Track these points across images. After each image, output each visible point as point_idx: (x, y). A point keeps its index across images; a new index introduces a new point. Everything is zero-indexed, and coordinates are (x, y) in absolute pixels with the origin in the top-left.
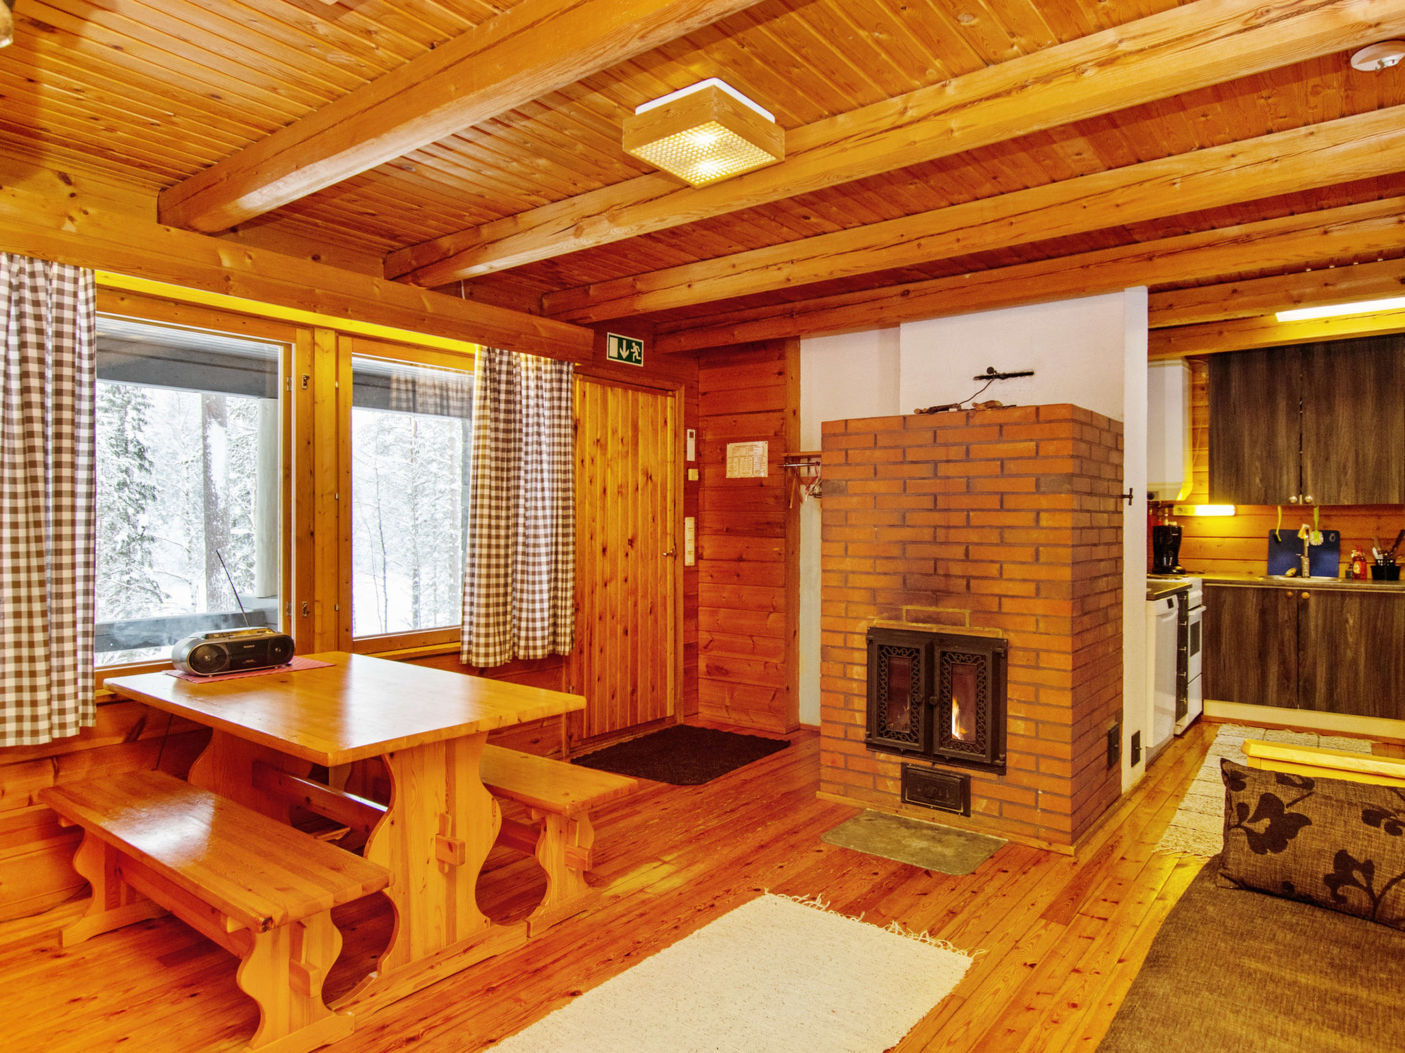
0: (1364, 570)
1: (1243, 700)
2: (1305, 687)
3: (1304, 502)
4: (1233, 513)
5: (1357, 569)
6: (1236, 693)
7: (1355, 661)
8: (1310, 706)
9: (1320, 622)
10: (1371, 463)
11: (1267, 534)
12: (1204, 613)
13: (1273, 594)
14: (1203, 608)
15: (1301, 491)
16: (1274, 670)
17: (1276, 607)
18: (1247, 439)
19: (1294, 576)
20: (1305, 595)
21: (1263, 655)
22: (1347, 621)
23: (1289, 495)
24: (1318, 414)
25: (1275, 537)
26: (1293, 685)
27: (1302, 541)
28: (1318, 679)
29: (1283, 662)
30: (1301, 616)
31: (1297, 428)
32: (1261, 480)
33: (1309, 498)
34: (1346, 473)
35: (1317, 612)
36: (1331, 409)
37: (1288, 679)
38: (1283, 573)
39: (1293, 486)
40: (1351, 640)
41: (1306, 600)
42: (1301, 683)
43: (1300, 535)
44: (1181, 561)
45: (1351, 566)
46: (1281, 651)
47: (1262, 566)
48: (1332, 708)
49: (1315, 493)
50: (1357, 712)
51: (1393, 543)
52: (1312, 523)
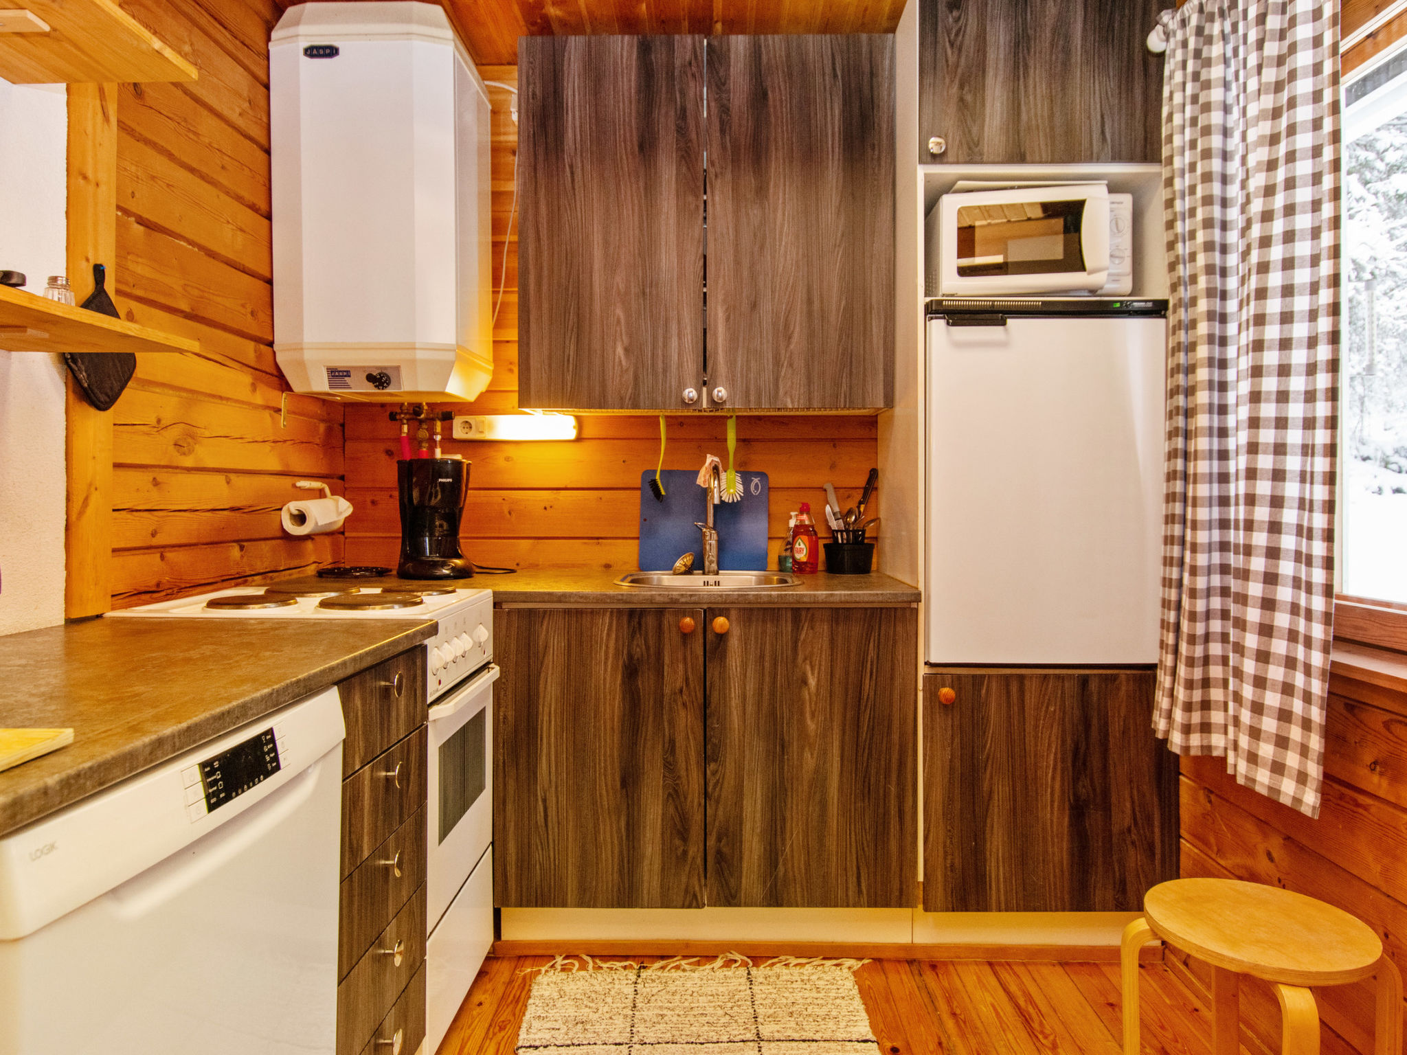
0: (813, 552)
1: (587, 899)
2: (719, 852)
3: (712, 401)
4: (572, 434)
5: (802, 551)
6: (571, 885)
7: (819, 780)
8: (729, 898)
9: (751, 687)
10: (834, 318)
11: (637, 482)
12: (496, 685)
13: (650, 621)
14: (495, 672)
15: (705, 374)
16: (654, 812)
17: (659, 654)
18: (598, 253)
19: (689, 571)
20: (720, 622)
21: (629, 780)
22: (804, 682)
23: (681, 387)
24: (737, 198)
25: (654, 484)
26: (694, 850)
27: (705, 492)
28: (747, 827)
29: (674, 794)
30: (714, 673)
31: (697, 232)
32: (627, 350)
33: (721, 392)
34: (789, 338)
35: (744, 665)
36: (761, 191)
37: (684, 835)
38: (668, 567)
39: (691, 366)
40: (811, 725)
41: (722, 638)
42: (711, 842)
43: (701, 481)
44: (464, 545)
45: (790, 546)
46: (670, 766)
47: (627, 552)
48: (775, 898)
49: (731, 384)
50: (824, 898)
51: (858, 496)
52: (722, 453)
